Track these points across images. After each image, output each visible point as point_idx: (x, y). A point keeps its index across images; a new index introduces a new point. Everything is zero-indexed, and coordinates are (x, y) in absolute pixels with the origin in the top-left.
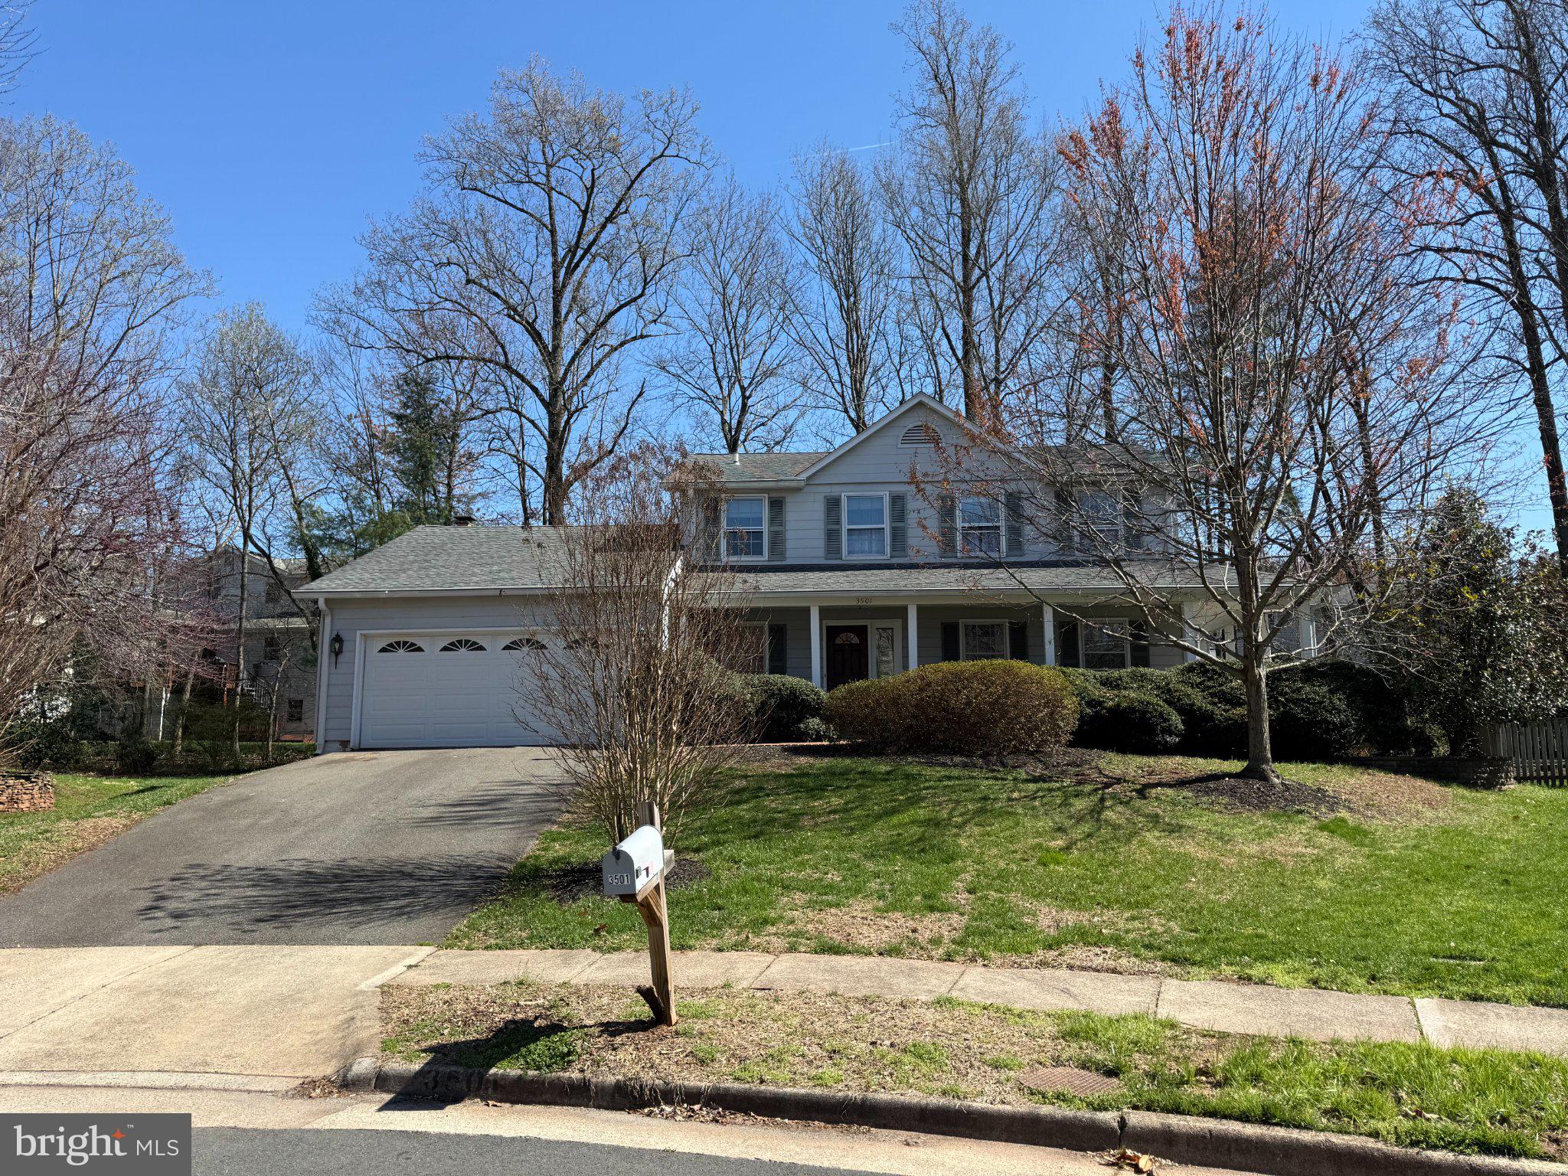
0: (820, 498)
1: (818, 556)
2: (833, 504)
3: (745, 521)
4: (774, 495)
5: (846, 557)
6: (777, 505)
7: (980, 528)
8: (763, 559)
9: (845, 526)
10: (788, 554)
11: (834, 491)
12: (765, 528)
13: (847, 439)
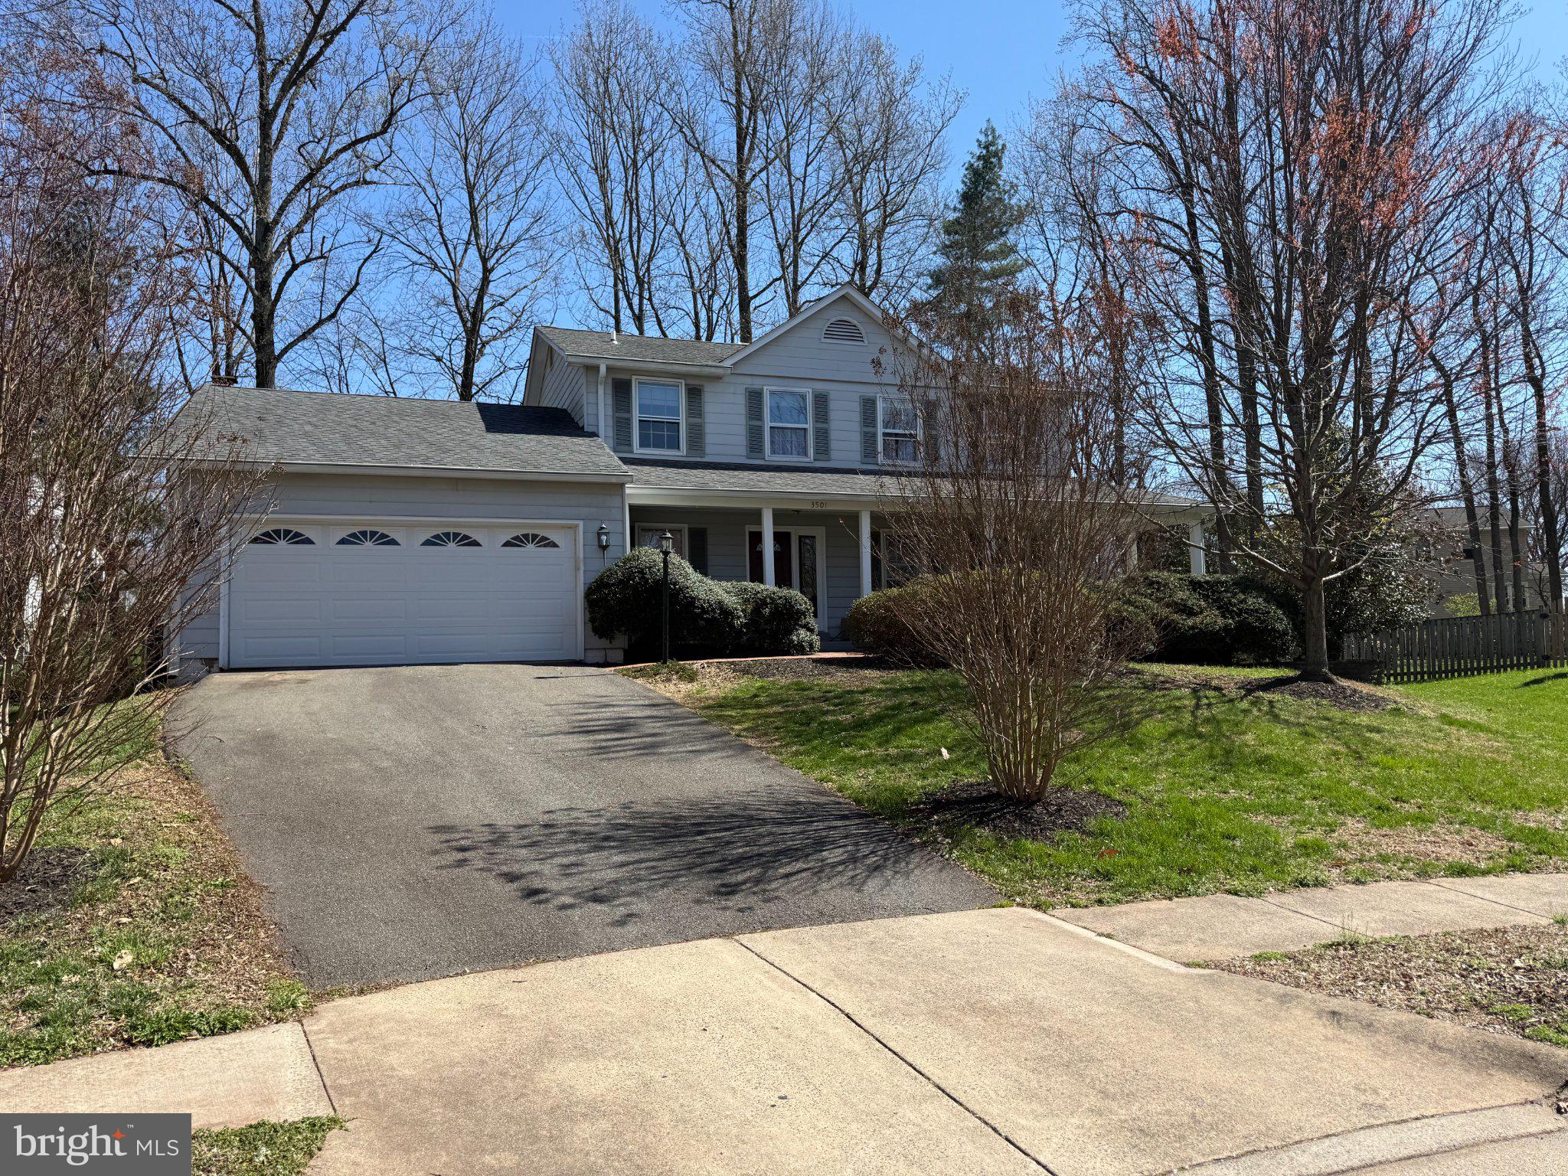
0: (741, 390)
1: (739, 453)
2: (754, 399)
3: (658, 409)
4: (691, 382)
5: (769, 457)
6: (695, 394)
7: (897, 435)
8: (681, 453)
9: (768, 424)
10: (709, 449)
11: (756, 384)
12: (683, 420)
13: (768, 329)
